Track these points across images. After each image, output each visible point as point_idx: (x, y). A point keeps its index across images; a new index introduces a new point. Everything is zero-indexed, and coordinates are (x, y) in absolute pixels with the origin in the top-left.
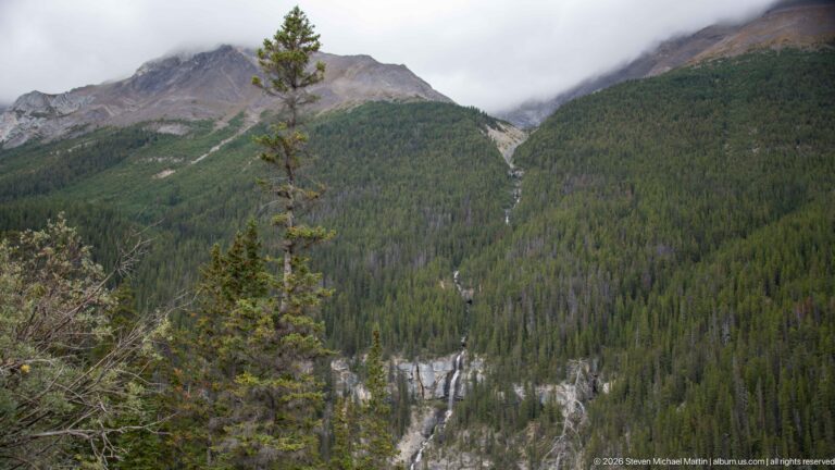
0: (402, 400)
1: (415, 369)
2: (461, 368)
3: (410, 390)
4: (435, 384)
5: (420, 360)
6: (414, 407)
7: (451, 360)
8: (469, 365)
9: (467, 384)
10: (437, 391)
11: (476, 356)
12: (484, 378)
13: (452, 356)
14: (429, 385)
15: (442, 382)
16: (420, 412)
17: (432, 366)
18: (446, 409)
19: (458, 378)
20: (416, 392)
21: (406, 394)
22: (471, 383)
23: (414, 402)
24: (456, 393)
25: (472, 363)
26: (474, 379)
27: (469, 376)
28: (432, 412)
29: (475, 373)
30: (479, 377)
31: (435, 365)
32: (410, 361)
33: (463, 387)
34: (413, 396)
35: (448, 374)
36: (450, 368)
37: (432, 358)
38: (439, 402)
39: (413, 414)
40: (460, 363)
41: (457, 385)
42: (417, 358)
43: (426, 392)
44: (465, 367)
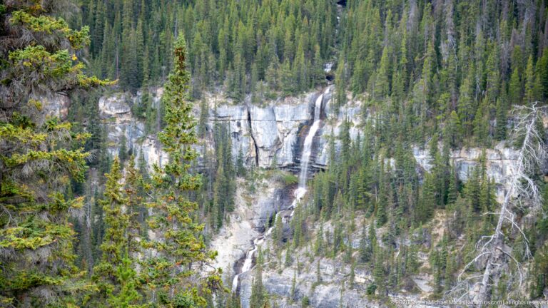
0: (221, 169)
1: (245, 116)
2: (323, 116)
3: (235, 152)
4: (278, 143)
5: (253, 101)
6: (241, 180)
7: (306, 105)
8: (338, 112)
9: (332, 144)
10: (281, 155)
11: (349, 96)
12: (362, 136)
13: (309, 95)
14: (268, 144)
15: (290, 139)
16: (252, 190)
17: (273, 111)
18: (296, 185)
19: (317, 134)
20: (246, 155)
21: (227, 158)
22: (339, 143)
23: (242, 172)
24: (313, 158)
25: (342, 109)
26: (345, 137)
27: (337, 131)
28: (272, 190)
29: (347, 125)
30: (353, 132)
31: (278, 109)
32: (236, 103)
33: (325, 148)
34: (240, 161)
35: (301, 126)
36: (304, 116)
37: (273, 97)
38: (285, 173)
39: (240, 192)
40: (322, 109)
41: (315, 146)
42: (248, 98)
43: (263, 155)
44: (330, 115)
